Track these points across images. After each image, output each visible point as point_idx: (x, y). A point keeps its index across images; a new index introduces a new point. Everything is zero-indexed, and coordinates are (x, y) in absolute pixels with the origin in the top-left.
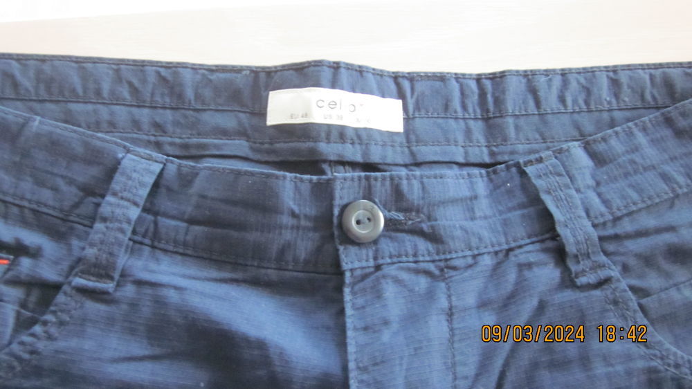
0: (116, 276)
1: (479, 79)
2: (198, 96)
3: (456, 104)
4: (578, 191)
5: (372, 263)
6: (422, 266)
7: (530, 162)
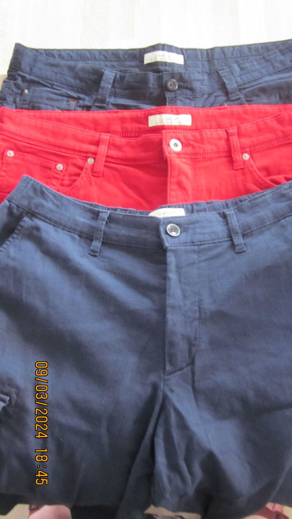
0: (106, 102)
1: (207, 50)
2: (124, 58)
3: (200, 56)
4: (234, 77)
5: (174, 96)
6: (188, 97)
7: (220, 70)
